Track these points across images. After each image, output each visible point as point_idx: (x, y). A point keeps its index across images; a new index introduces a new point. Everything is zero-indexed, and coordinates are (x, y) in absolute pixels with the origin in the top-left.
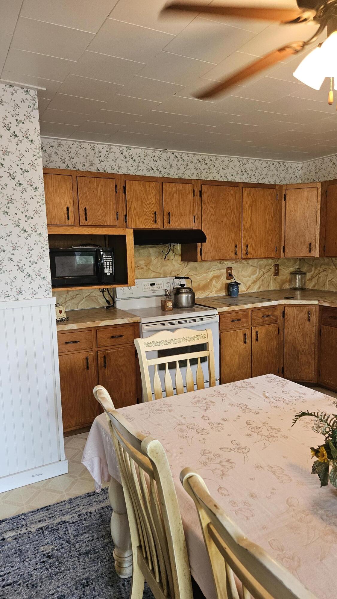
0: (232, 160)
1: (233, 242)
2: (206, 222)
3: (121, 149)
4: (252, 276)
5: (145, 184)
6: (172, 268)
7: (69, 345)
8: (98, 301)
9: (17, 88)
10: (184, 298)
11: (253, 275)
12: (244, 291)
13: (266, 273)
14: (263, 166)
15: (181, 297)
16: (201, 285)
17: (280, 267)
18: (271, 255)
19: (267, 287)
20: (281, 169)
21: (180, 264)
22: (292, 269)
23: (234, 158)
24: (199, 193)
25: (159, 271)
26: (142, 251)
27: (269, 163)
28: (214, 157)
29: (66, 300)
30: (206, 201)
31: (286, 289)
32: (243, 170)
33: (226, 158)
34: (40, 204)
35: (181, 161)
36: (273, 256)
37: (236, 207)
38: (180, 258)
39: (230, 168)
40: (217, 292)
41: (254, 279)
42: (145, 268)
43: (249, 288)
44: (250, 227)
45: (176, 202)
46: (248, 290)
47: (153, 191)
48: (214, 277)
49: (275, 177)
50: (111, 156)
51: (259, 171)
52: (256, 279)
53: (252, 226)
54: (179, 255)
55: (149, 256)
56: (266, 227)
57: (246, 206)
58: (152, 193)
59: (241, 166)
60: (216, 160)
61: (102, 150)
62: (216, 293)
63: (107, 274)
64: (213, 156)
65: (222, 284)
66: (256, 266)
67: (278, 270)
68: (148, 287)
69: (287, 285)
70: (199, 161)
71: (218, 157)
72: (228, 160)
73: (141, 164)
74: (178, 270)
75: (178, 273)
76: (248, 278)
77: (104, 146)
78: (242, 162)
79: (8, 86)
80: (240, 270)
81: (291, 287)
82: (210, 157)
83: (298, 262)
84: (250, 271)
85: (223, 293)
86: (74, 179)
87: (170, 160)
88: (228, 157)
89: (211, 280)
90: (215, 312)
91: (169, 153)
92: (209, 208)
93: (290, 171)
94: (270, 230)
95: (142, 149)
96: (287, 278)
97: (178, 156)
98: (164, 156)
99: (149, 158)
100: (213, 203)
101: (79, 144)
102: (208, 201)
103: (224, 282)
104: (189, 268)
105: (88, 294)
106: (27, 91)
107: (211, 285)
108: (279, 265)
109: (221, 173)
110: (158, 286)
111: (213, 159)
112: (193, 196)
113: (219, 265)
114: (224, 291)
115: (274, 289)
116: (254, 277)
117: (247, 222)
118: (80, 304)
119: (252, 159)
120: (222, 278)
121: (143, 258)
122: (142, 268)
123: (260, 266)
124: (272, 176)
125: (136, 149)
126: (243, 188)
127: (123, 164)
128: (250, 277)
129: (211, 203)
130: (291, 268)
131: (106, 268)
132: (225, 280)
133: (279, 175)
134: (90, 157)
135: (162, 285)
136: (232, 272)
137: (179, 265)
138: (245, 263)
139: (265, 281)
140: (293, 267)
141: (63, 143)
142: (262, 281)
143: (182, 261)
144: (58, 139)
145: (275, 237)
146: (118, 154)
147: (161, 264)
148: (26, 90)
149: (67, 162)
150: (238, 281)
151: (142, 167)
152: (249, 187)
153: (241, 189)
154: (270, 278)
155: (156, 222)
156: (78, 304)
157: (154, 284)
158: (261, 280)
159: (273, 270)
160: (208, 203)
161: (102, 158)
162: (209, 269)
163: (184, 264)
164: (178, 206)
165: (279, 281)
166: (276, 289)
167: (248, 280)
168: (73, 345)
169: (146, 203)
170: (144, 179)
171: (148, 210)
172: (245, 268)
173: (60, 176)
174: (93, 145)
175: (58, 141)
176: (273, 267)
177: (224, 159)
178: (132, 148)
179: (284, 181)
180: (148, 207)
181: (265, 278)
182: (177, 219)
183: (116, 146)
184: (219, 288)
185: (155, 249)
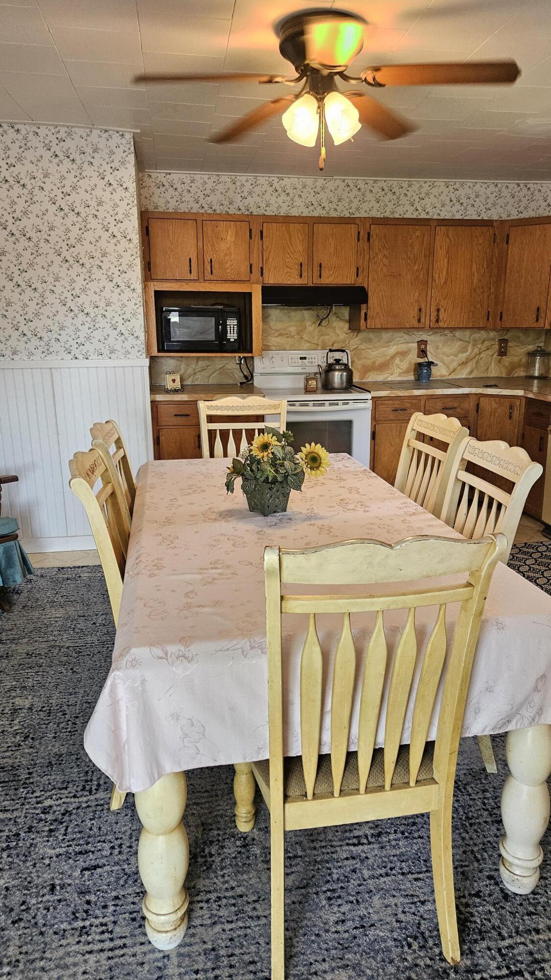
0: (435, 184)
1: (416, 304)
2: (376, 277)
3: (270, 180)
4: (460, 355)
5: (289, 227)
6: (334, 338)
7: (179, 418)
8: (233, 375)
9: (112, 132)
10: (337, 377)
11: (462, 353)
12: (444, 376)
13: (484, 351)
14: (489, 191)
15: (333, 375)
16: (377, 363)
17: (510, 344)
18: (479, 323)
19: (484, 372)
20: (521, 194)
21: (347, 334)
22: (531, 348)
23: (440, 182)
24: (366, 236)
25: (316, 342)
26: (293, 314)
27: (499, 186)
28: (407, 182)
29: (196, 371)
30: (377, 247)
31: (518, 377)
32: (454, 200)
33: (425, 182)
34: (133, 257)
35: (355, 192)
36: (481, 325)
37: (423, 255)
38: (347, 325)
39: (432, 196)
40: (400, 374)
41: (464, 360)
42: (297, 337)
43: (454, 371)
44: (445, 283)
45: (332, 250)
46: (452, 374)
47: (299, 236)
48: (398, 353)
49: (509, 208)
50: (258, 190)
51: (482, 199)
52: (467, 359)
53: (448, 282)
54: (346, 322)
55: (303, 320)
56: (472, 283)
57: (441, 254)
58: (299, 239)
59: (451, 192)
60: (410, 186)
61: (245, 183)
62: (399, 376)
63: (231, 340)
64: (405, 181)
65: (410, 363)
66: (467, 340)
67: (506, 347)
68: (296, 360)
69: (520, 370)
70: (383, 190)
71: (413, 182)
72: (430, 186)
73: (296, 198)
74: (344, 341)
75: (343, 346)
76: (452, 357)
77: (248, 178)
78: (453, 187)
79: (103, 132)
80: (440, 345)
81: (528, 374)
82: (400, 182)
83: (544, 336)
84: (457, 346)
85: (411, 377)
86: (199, 223)
87: (339, 191)
88: (430, 181)
89: (393, 357)
90: (368, 396)
91: (338, 181)
92: (380, 256)
93: (538, 196)
94: (479, 288)
95: (298, 178)
96: (521, 360)
97: (351, 185)
98: (331, 185)
99: (308, 189)
100: (387, 249)
101: (217, 178)
102: (380, 247)
103: (414, 362)
104: (360, 340)
105: (222, 366)
106: (123, 135)
107: (392, 364)
108: (507, 340)
109: (417, 205)
110: (310, 360)
111: (405, 185)
112: (356, 240)
113: (406, 336)
114: (413, 373)
115: (496, 375)
116: (463, 356)
117: (441, 275)
118: (211, 377)
119: (469, 182)
120: (410, 355)
121: (294, 323)
122: (293, 337)
123: (475, 340)
124: (503, 205)
125: (291, 179)
126: (437, 227)
127: (273, 200)
128: (456, 355)
129: (383, 248)
130: (529, 345)
131: (229, 333)
132: (413, 358)
133: (516, 203)
134: (230, 194)
135: (316, 360)
136: (426, 347)
137: (345, 335)
138: (450, 335)
139: (482, 363)
140: (533, 344)
141: (197, 177)
142: (477, 363)
143: (349, 329)
144: (190, 174)
145: (488, 297)
146: (266, 187)
147: (319, 332)
148: (121, 133)
149: (201, 201)
150: (436, 360)
151: (298, 202)
152: (446, 226)
153: (433, 229)
154: (490, 360)
155: (301, 276)
156: (209, 377)
157: (305, 358)
158: (475, 360)
159: (496, 347)
160: (380, 250)
161: (245, 194)
162: (390, 342)
163: (352, 334)
164: (334, 255)
165: (507, 364)
166: (501, 376)
167: (453, 361)
168: (184, 418)
169: (289, 251)
170: (287, 220)
171: (292, 261)
172: (449, 343)
173: (183, 221)
174: (233, 177)
175: (192, 175)
176: (497, 343)
177: (423, 185)
178: (285, 177)
179: (525, 212)
180: (292, 256)
181: (481, 359)
182: (331, 272)
183: (263, 176)
184: (404, 369)
185: (312, 312)
